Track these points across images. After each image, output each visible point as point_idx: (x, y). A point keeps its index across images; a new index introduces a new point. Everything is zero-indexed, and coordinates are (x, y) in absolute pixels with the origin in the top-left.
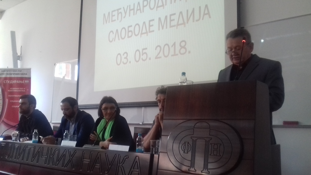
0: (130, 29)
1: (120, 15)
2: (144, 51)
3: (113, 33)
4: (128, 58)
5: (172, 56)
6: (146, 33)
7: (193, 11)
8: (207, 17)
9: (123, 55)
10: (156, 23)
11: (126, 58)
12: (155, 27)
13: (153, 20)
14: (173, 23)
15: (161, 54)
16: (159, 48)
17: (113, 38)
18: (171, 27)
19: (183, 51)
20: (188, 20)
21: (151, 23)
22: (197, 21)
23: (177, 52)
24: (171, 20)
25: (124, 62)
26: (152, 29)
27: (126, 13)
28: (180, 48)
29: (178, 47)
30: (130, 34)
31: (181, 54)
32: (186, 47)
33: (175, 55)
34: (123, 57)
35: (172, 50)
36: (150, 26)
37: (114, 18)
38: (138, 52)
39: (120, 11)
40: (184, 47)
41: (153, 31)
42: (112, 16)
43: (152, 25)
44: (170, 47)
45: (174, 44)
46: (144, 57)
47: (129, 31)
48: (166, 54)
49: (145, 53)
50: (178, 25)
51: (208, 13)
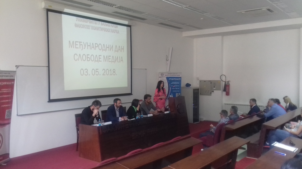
0: (88, 56)
1: (81, 46)
2: (97, 70)
3: (77, 56)
4: (88, 72)
5: (110, 75)
6: (98, 61)
7: (117, 58)
8: (122, 61)
9: (85, 70)
10: (102, 57)
11: (87, 72)
12: (102, 59)
13: (101, 56)
14: (110, 60)
15: (105, 73)
16: (104, 70)
17: (77, 59)
18: (109, 62)
19: (114, 73)
20: (116, 61)
21: (100, 57)
22: (119, 62)
23: (112, 74)
24: (109, 59)
25: (86, 74)
26: (100, 60)
27: (85, 46)
28: (113, 72)
29: (112, 72)
30: (88, 59)
31: (113, 75)
32: (115, 72)
33: (111, 75)
34: (85, 71)
35: (110, 72)
36: (99, 58)
37: (77, 46)
38: (93, 70)
39: (81, 43)
40: (114, 72)
41: (101, 61)
42: (76, 45)
43: (100, 58)
44: (109, 70)
45: (111, 70)
46: (97, 73)
47: (88, 58)
48: (107, 74)
49: (97, 71)
50: (112, 62)
51: (122, 60)
